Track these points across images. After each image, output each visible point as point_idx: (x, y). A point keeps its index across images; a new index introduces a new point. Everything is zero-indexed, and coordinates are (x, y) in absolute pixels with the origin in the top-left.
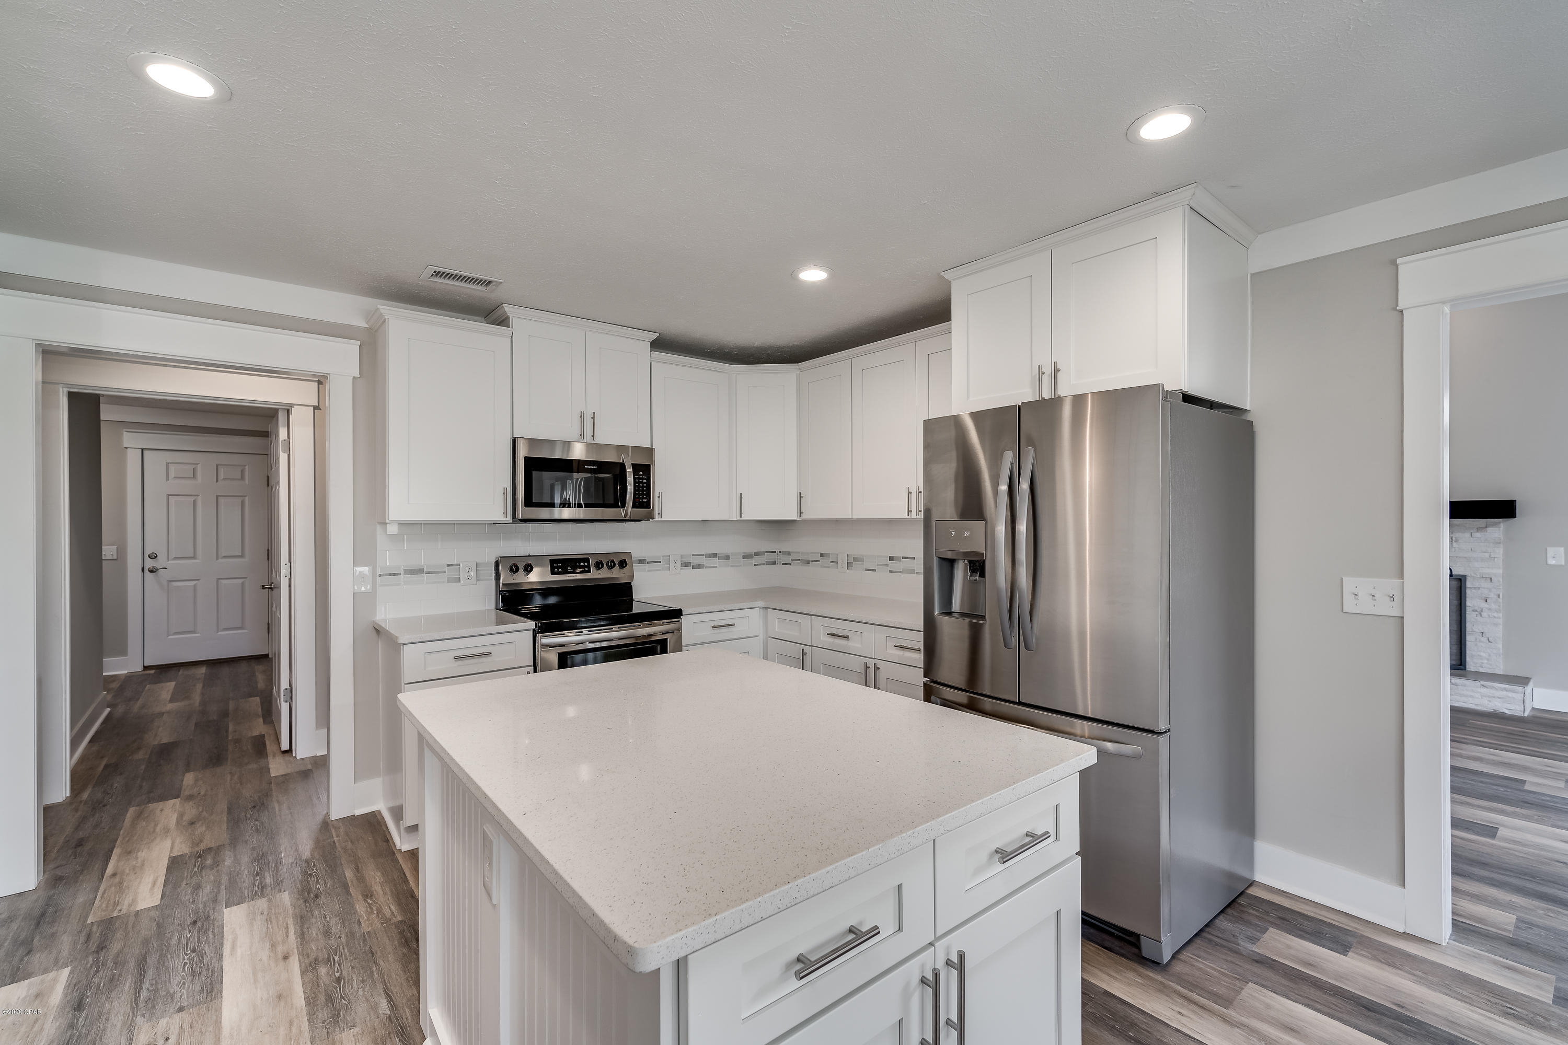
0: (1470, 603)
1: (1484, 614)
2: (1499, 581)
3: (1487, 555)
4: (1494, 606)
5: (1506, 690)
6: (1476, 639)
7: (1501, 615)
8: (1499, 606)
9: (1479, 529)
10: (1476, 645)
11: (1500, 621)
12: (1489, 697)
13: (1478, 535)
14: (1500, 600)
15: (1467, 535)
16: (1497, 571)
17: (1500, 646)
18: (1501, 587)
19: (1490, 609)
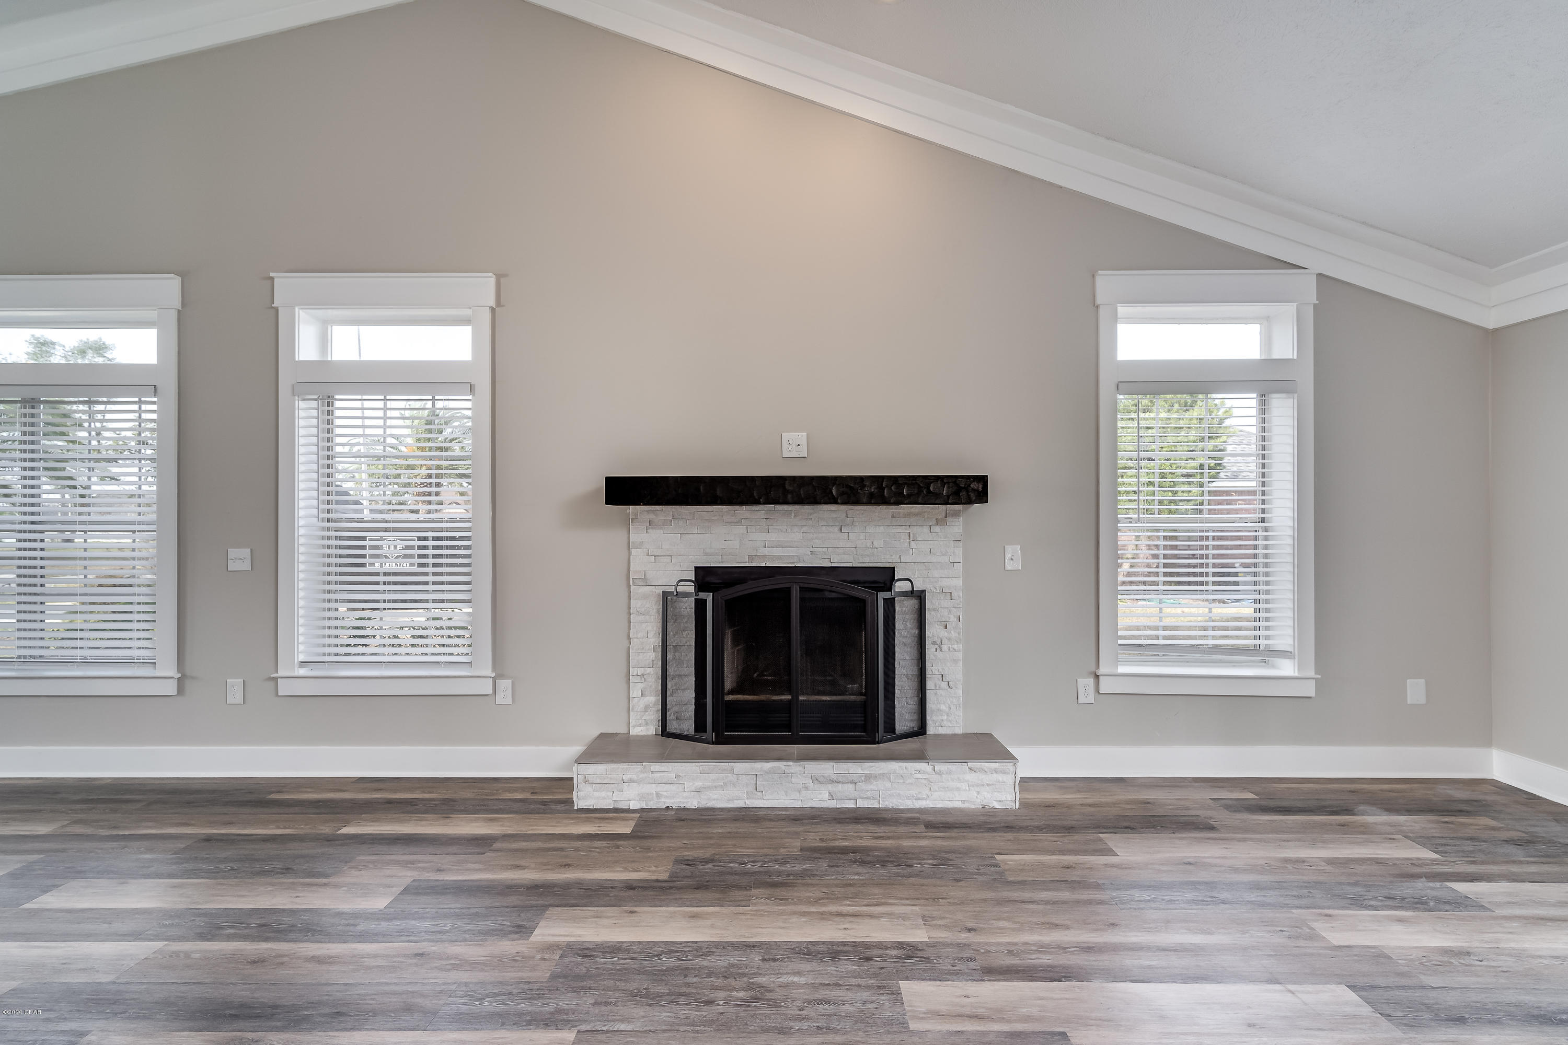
0: (930, 632)
1: (945, 647)
2: (959, 597)
3: (946, 559)
4: (954, 635)
5: (996, 771)
6: (936, 686)
7: (961, 646)
8: (959, 634)
9: (938, 522)
10: (936, 694)
11: (960, 655)
12: (978, 785)
13: (937, 529)
14: (961, 625)
15: (926, 529)
16: (956, 583)
17: (960, 692)
18: (961, 606)
19: (949, 639)
